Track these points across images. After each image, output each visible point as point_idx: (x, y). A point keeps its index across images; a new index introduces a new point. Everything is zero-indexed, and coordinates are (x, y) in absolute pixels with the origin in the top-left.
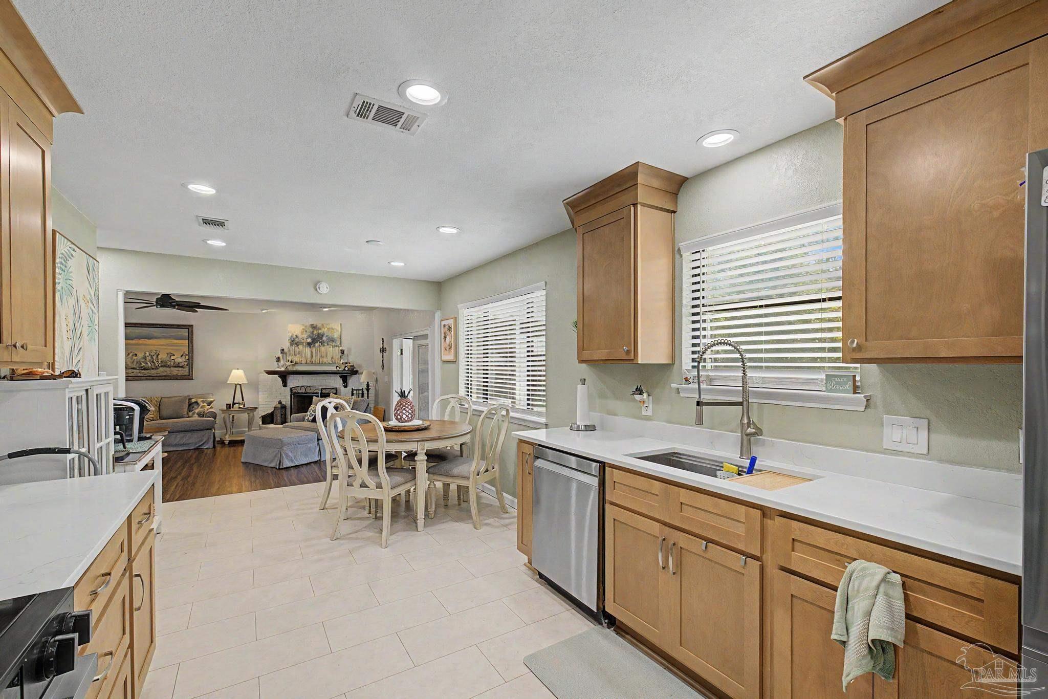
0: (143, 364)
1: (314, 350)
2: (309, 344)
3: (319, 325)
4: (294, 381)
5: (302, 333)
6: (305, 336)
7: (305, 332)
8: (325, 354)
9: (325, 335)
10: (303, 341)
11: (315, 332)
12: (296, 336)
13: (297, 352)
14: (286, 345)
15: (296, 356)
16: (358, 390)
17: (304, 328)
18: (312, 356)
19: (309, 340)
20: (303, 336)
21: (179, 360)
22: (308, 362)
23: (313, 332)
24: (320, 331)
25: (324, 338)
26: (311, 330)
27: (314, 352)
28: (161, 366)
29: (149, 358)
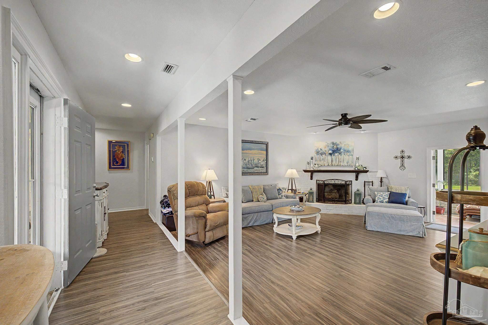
0: (248, 166)
1: (334, 157)
2: (330, 154)
3: (338, 142)
4: (318, 177)
5: (325, 148)
6: (327, 149)
7: (327, 147)
8: (342, 160)
9: (343, 148)
10: (325, 152)
11: (335, 147)
12: (320, 149)
13: (322, 159)
14: (314, 154)
15: (321, 161)
16: (369, 182)
17: (327, 144)
18: (332, 161)
19: (330, 152)
20: (326, 149)
21: (262, 163)
22: (329, 165)
23: (334, 147)
24: (338, 146)
25: (342, 150)
26: (332, 145)
27: (334, 159)
28: (255, 167)
29: (250, 162)
